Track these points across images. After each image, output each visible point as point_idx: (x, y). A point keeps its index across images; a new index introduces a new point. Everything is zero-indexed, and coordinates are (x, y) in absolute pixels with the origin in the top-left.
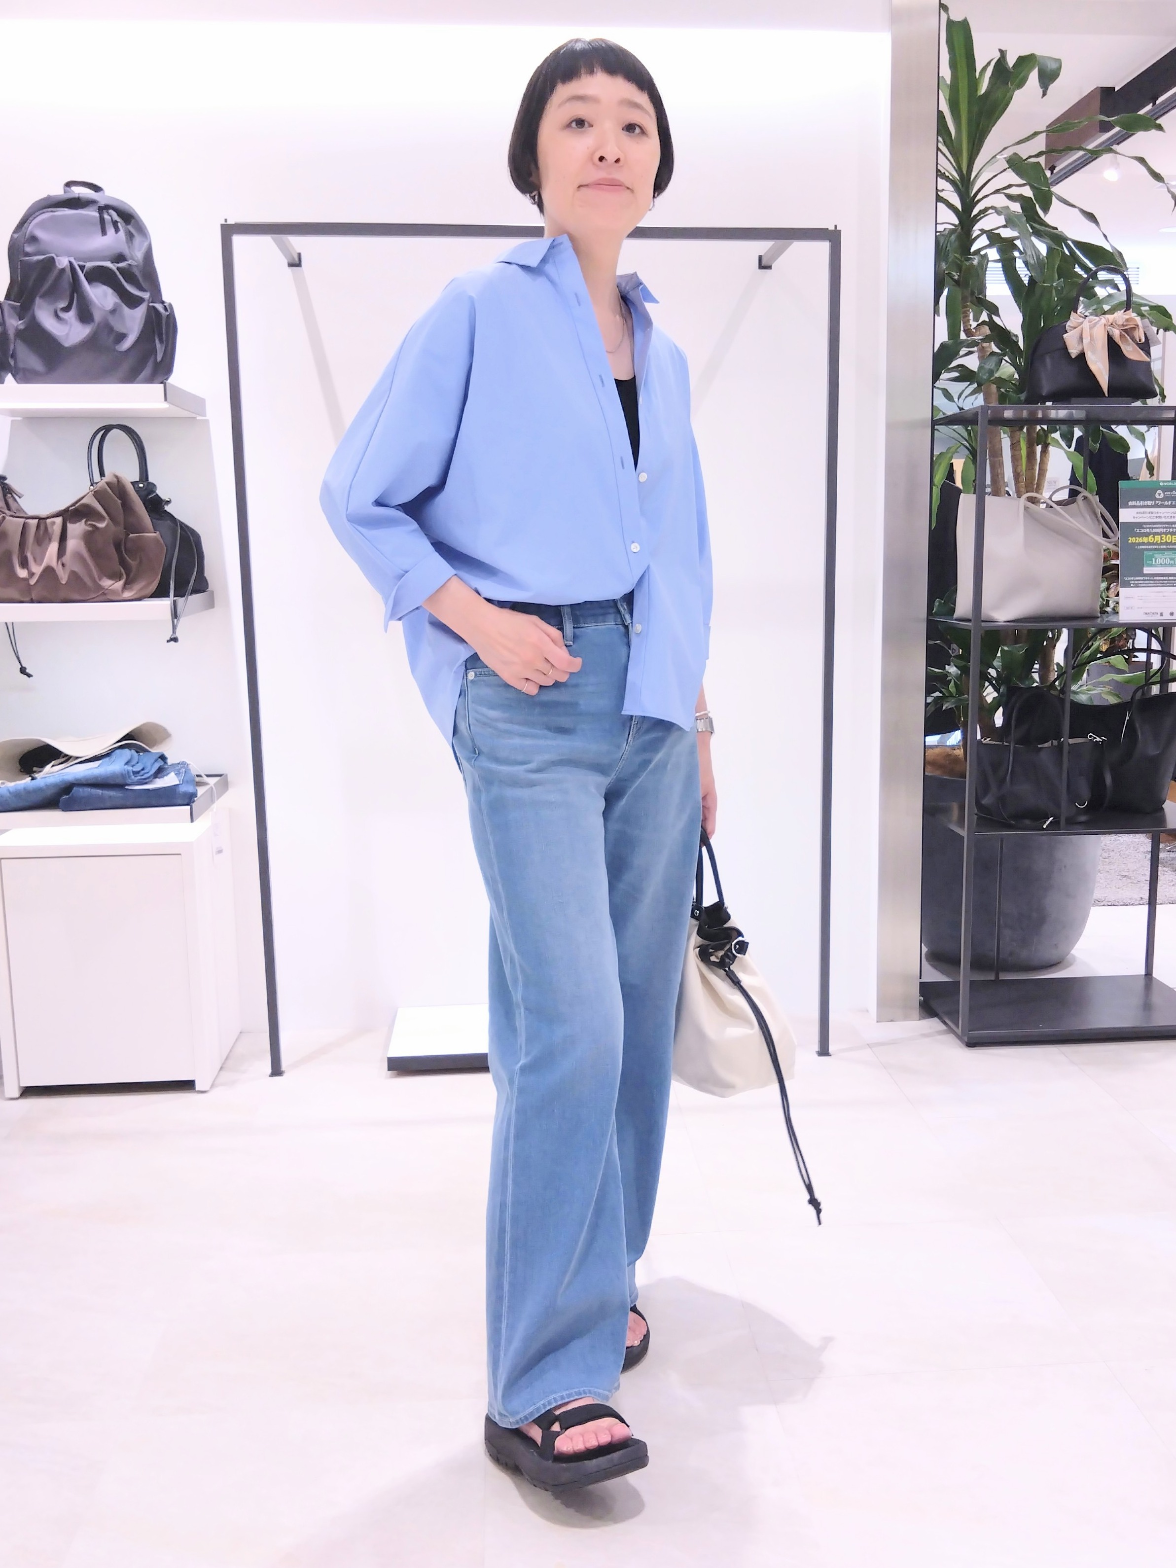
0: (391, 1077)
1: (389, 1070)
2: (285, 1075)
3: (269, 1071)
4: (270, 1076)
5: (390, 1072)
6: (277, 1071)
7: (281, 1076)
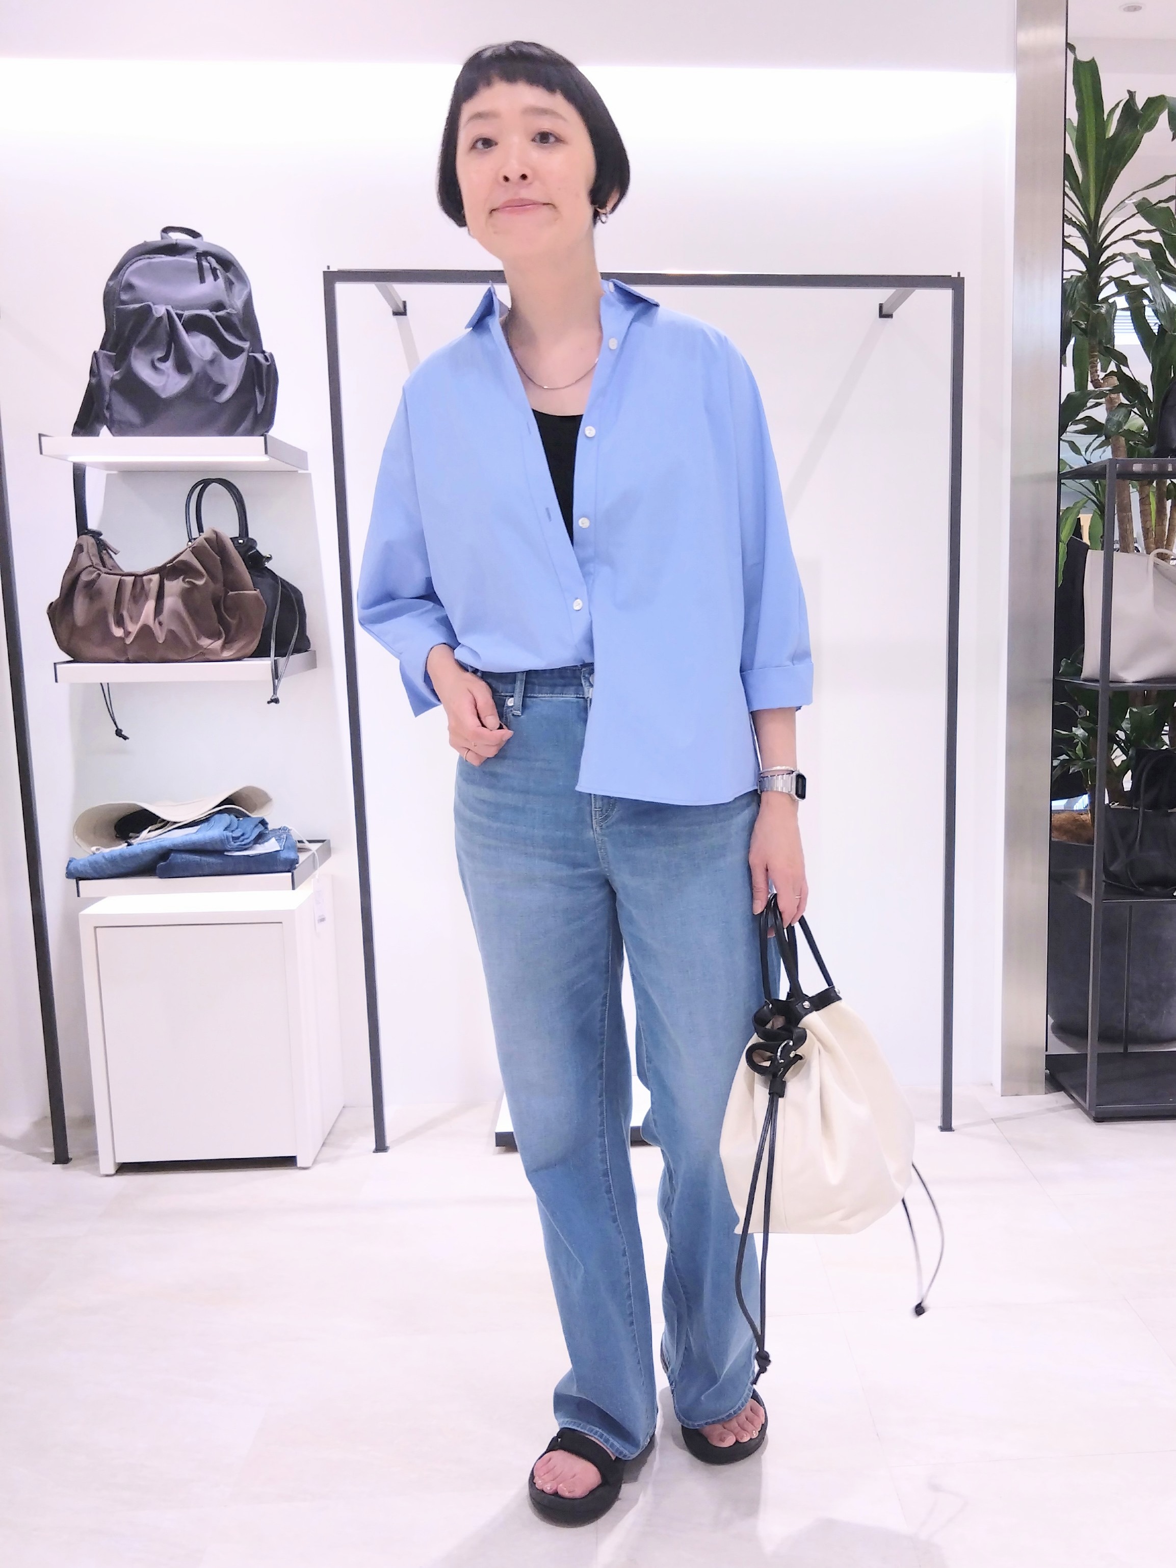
0: (499, 1153)
1: (497, 1145)
2: (390, 1151)
3: (373, 1146)
4: (374, 1152)
5: (498, 1147)
6: (381, 1146)
7: (386, 1152)
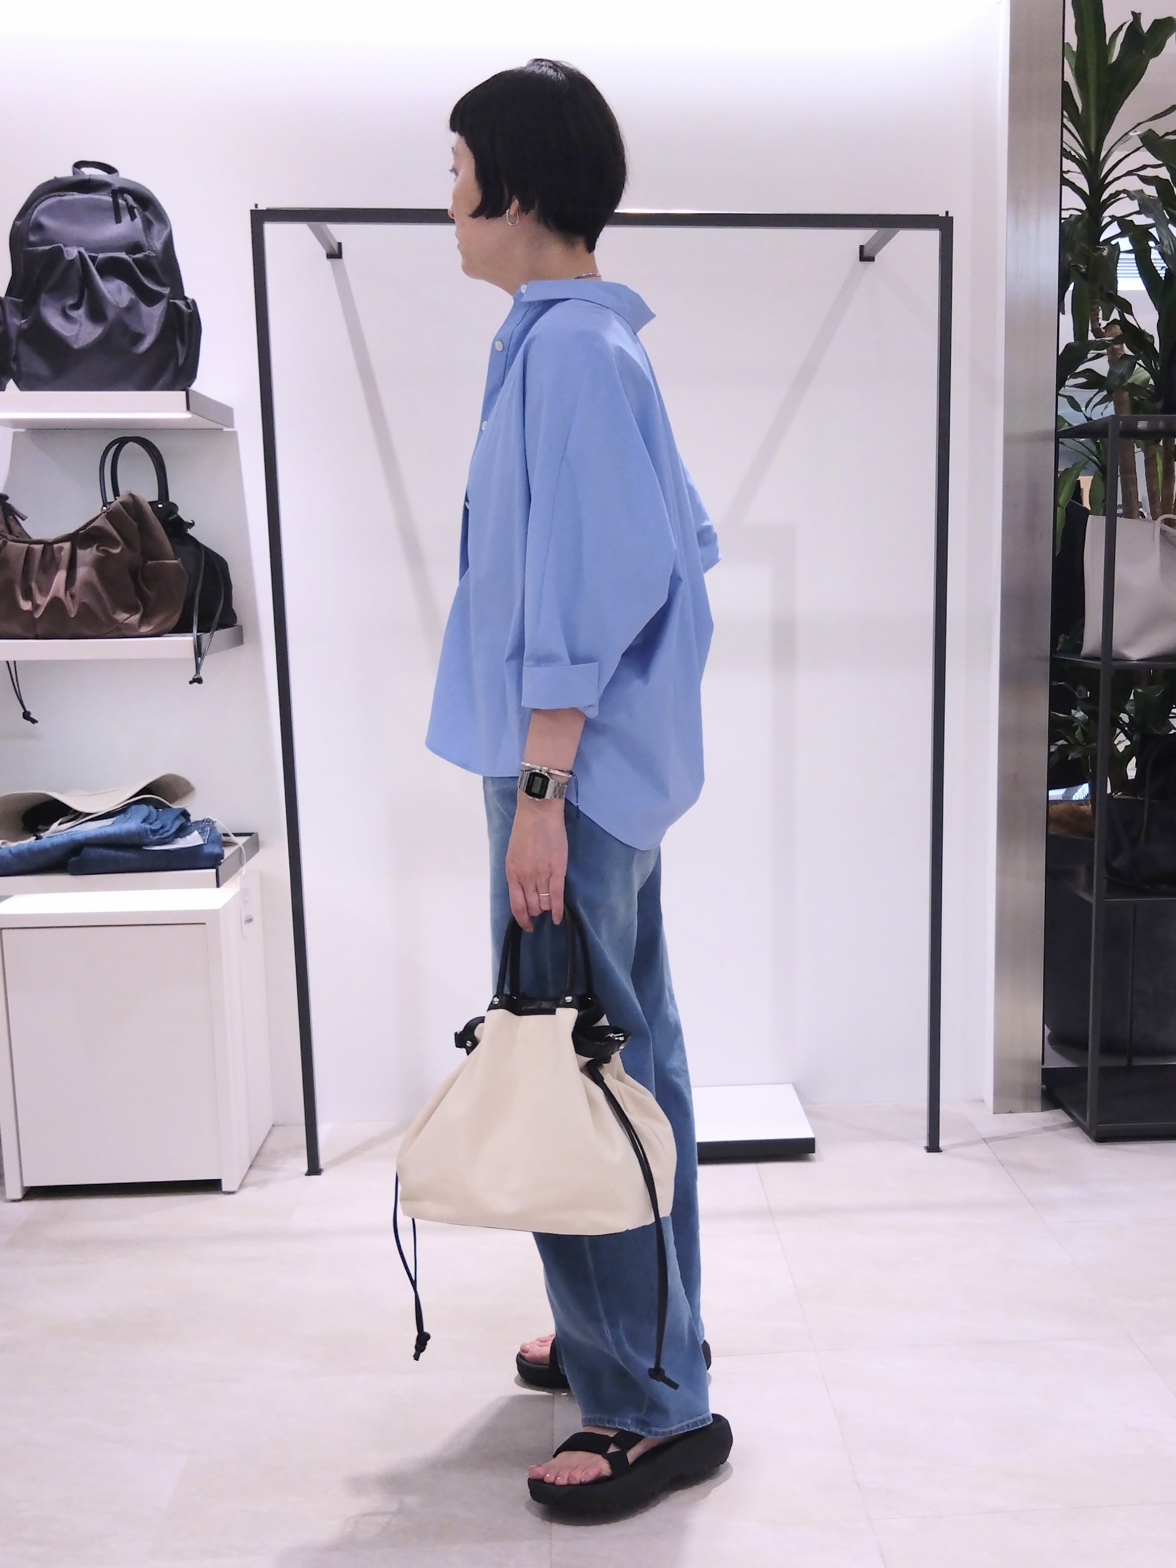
2: (323, 1174)
3: (305, 1168)
4: (306, 1175)
6: (314, 1169)
7: (319, 1175)
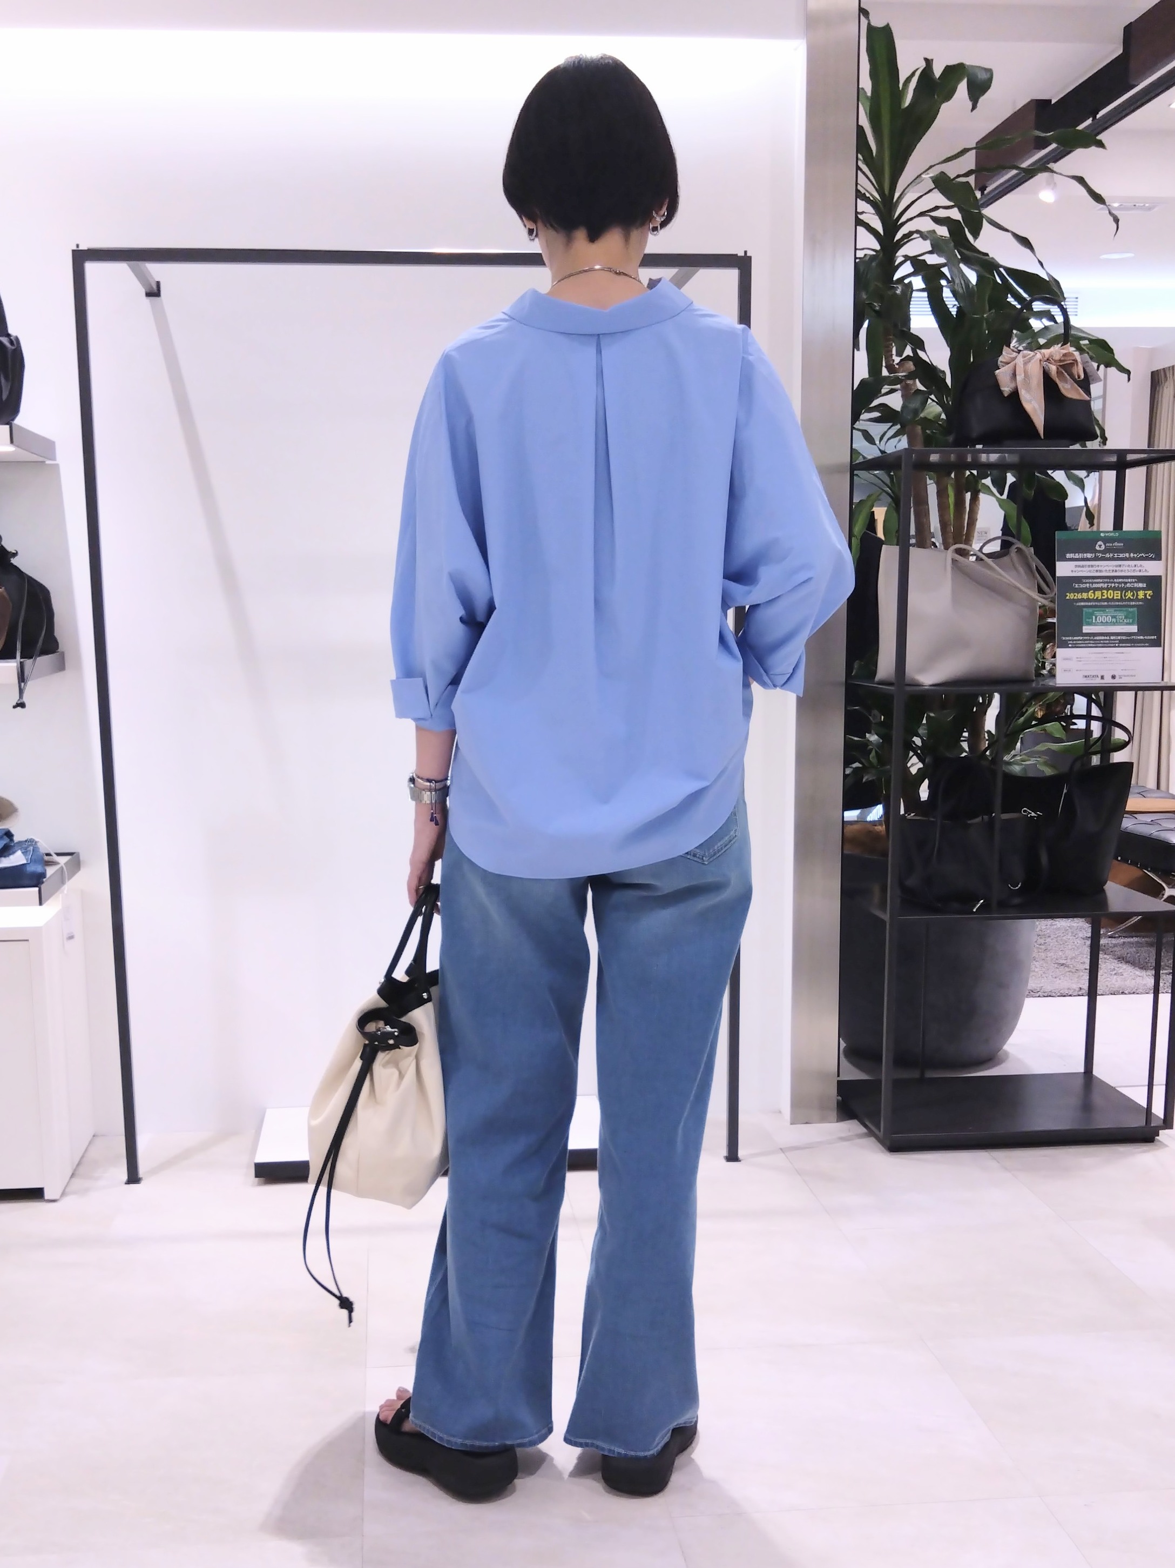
0: (259, 1184)
1: (256, 1176)
2: (143, 1182)
3: (125, 1177)
4: (126, 1184)
5: (257, 1179)
6: (133, 1178)
7: (138, 1183)
